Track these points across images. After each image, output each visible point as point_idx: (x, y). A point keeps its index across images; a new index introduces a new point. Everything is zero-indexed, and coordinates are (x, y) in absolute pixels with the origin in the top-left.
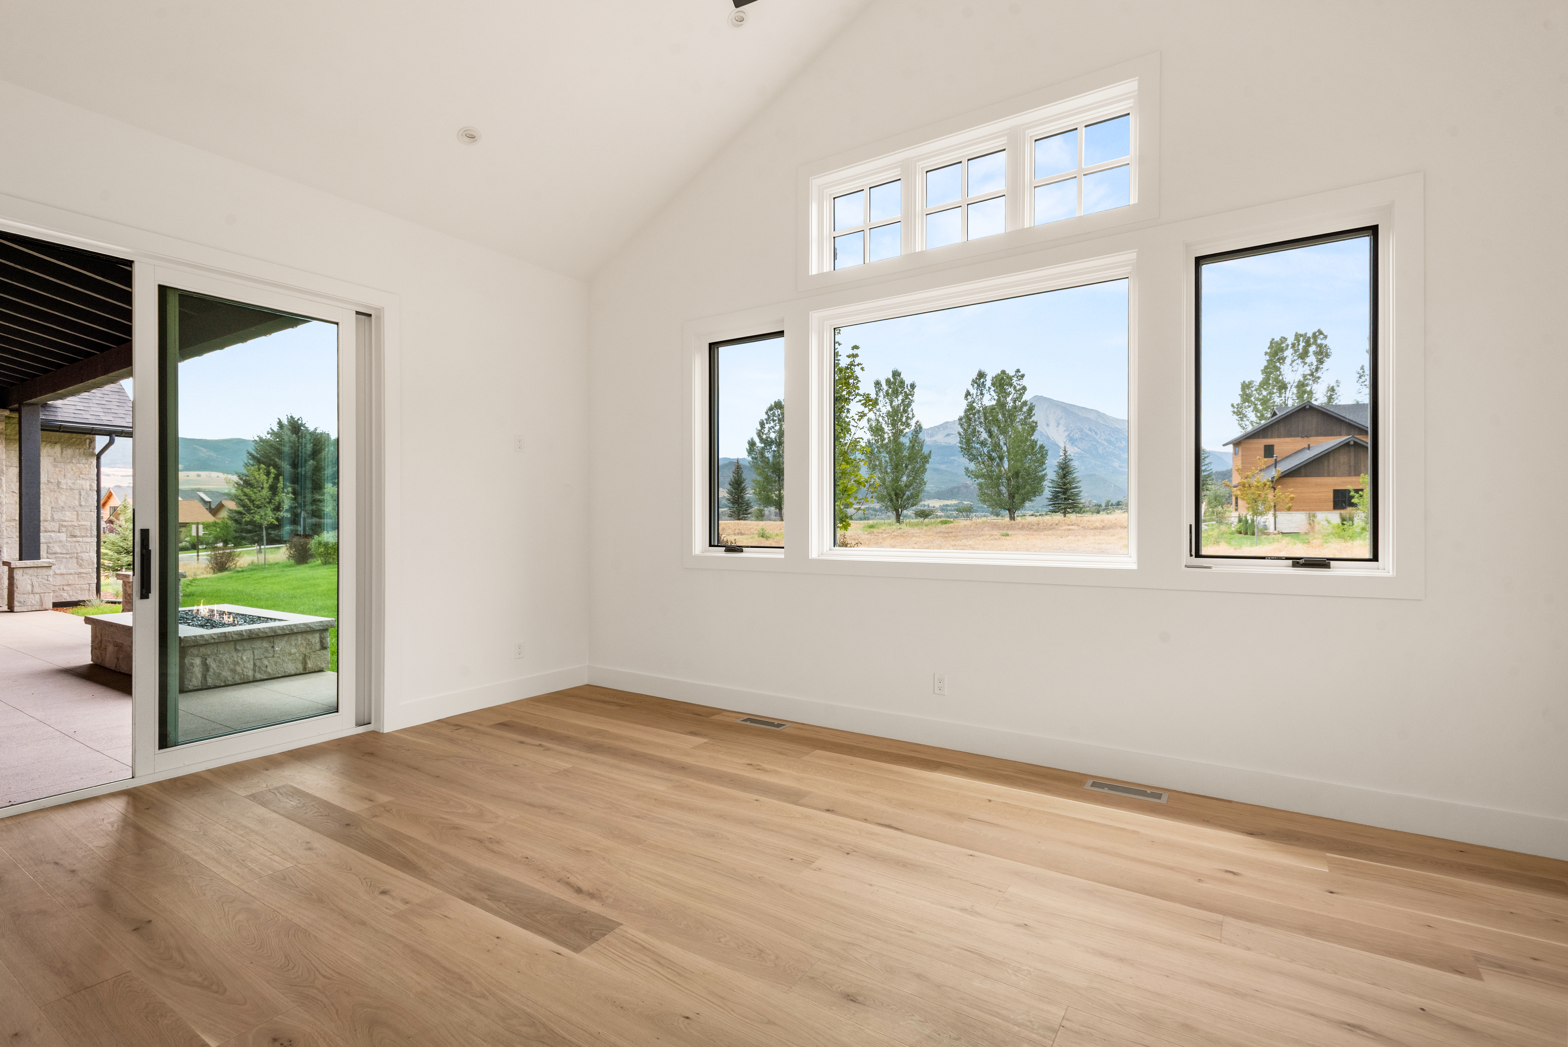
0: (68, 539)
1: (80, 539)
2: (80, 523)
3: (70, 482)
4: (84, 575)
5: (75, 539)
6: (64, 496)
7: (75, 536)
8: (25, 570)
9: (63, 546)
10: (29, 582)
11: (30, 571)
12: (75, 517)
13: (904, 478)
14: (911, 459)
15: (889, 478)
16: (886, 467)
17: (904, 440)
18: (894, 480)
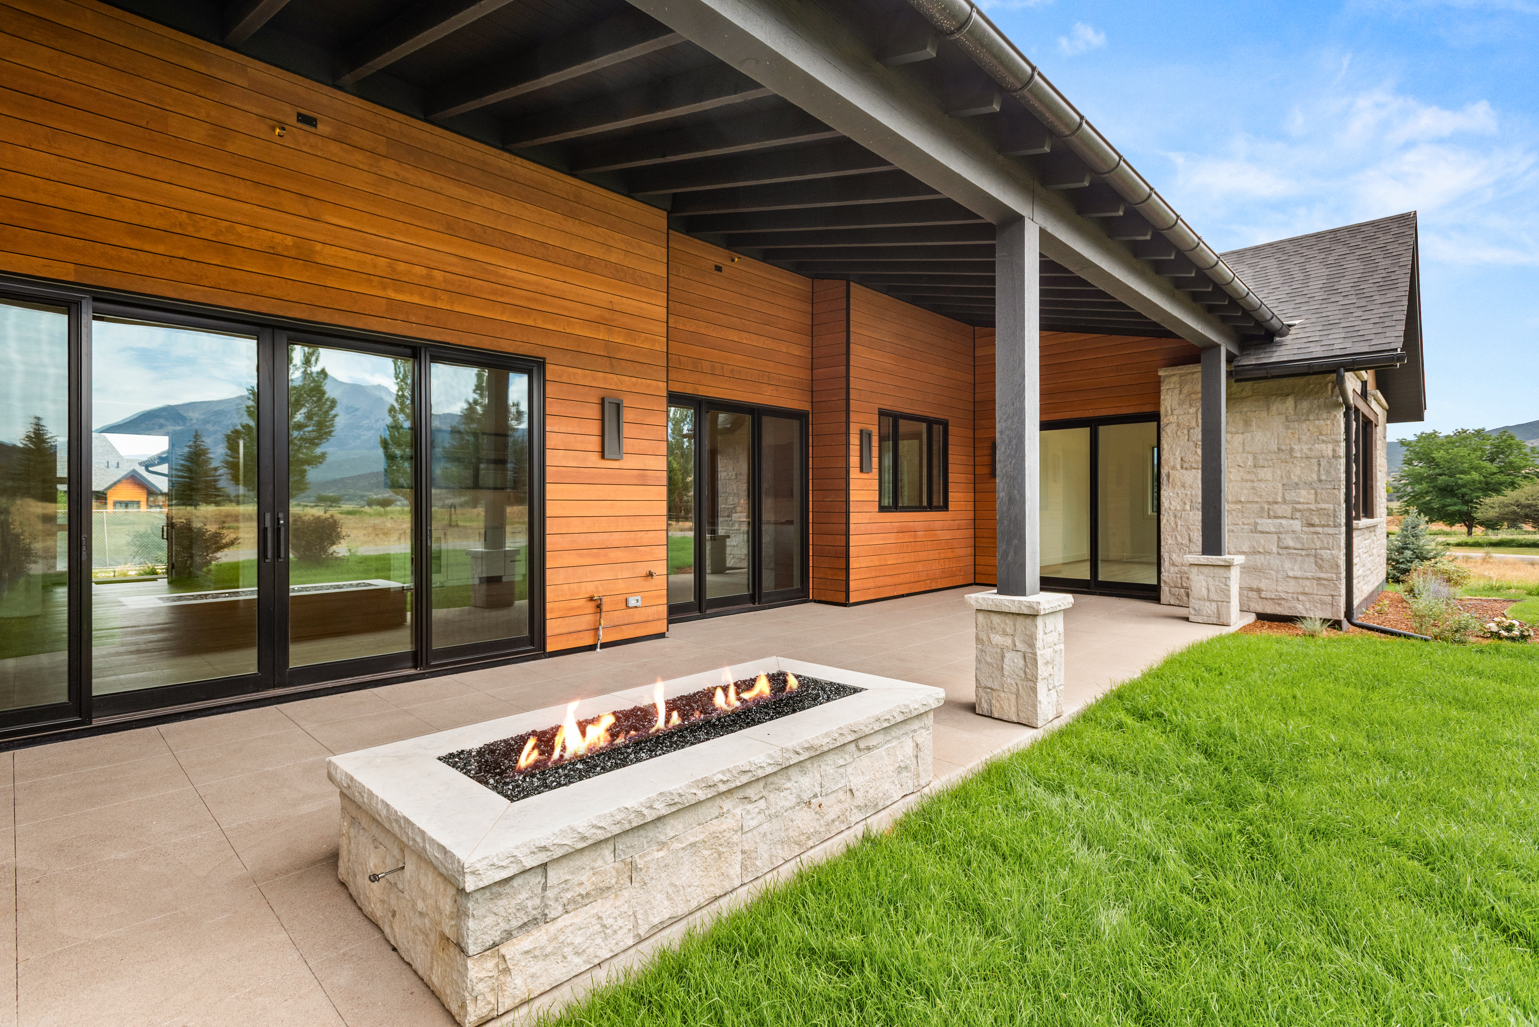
0: (1305, 529)
1: (1320, 530)
2: (1319, 506)
3: (1305, 448)
4: (1326, 583)
5: (1312, 529)
6: (1298, 468)
7: (1313, 525)
8: (1201, 568)
9: (1297, 538)
12: (1312, 497)
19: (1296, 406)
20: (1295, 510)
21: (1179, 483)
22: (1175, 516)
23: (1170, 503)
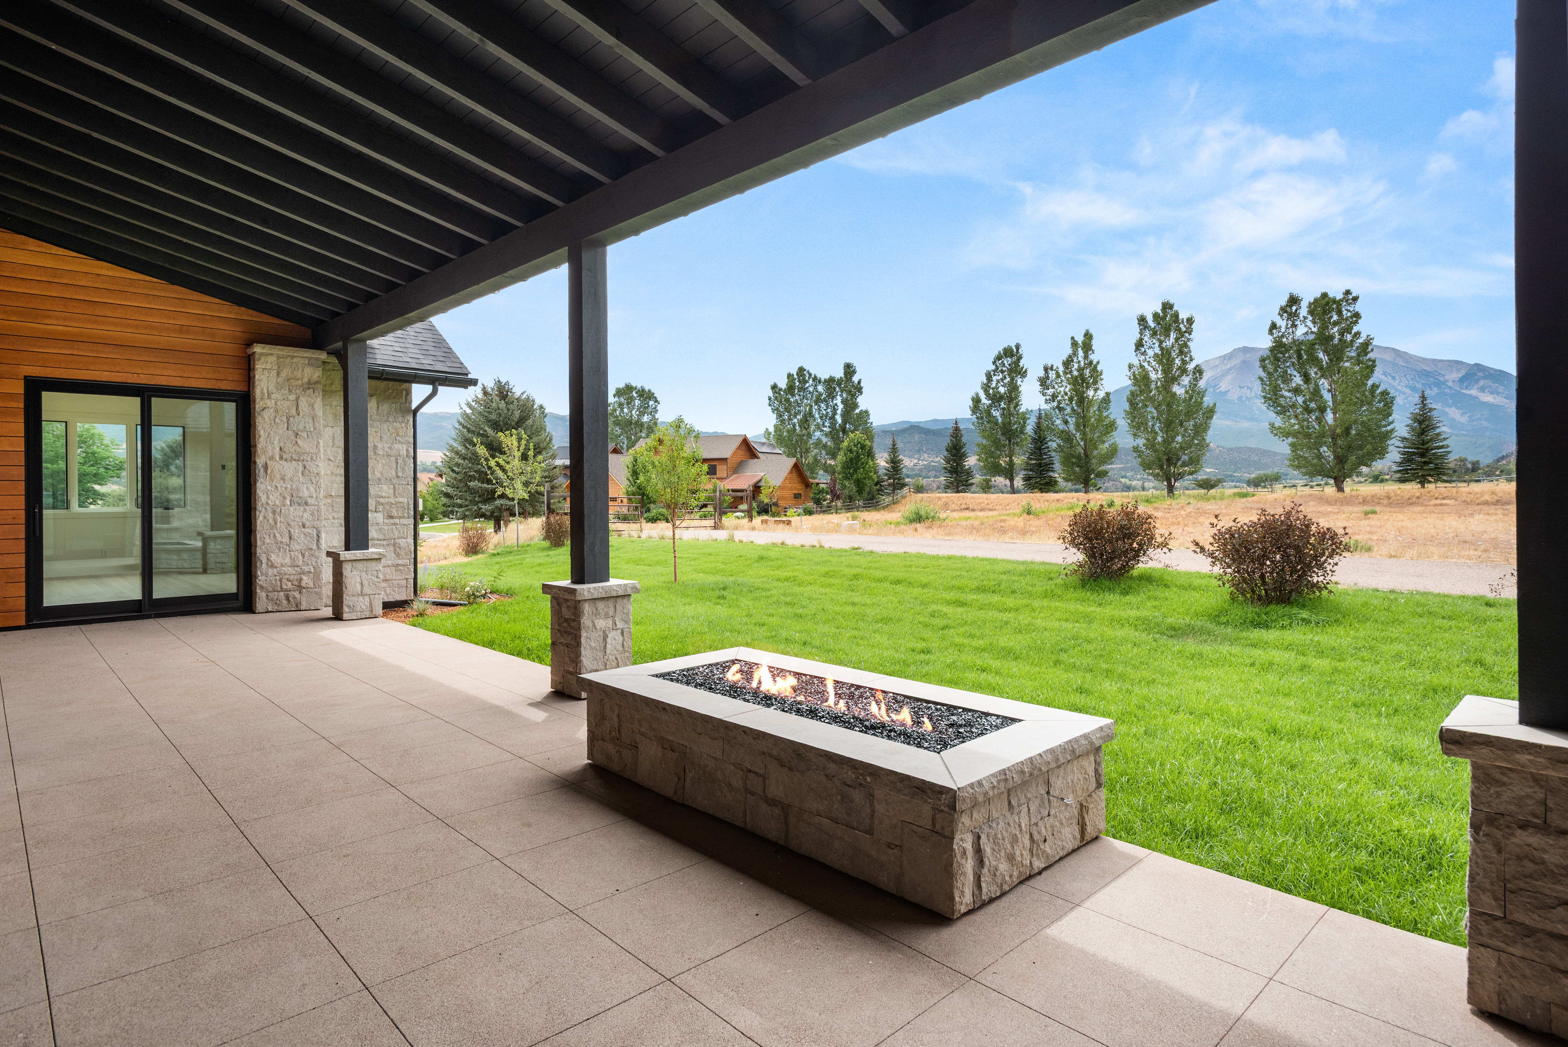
0: (386, 521)
1: (397, 521)
2: (397, 500)
3: (386, 446)
4: (402, 568)
5: (392, 521)
6: (380, 465)
7: (392, 517)
8: (354, 564)
9: (380, 530)
10: (359, 580)
11: (359, 565)
12: (392, 491)
13: (1179, 439)
14: (1189, 414)
15: (1159, 439)
16: (1153, 426)
17: (1179, 390)
18: (1166, 442)
19: (378, 407)
20: (379, 504)
21: (278, 476)
22: (274, 512)
23: (268, 498)
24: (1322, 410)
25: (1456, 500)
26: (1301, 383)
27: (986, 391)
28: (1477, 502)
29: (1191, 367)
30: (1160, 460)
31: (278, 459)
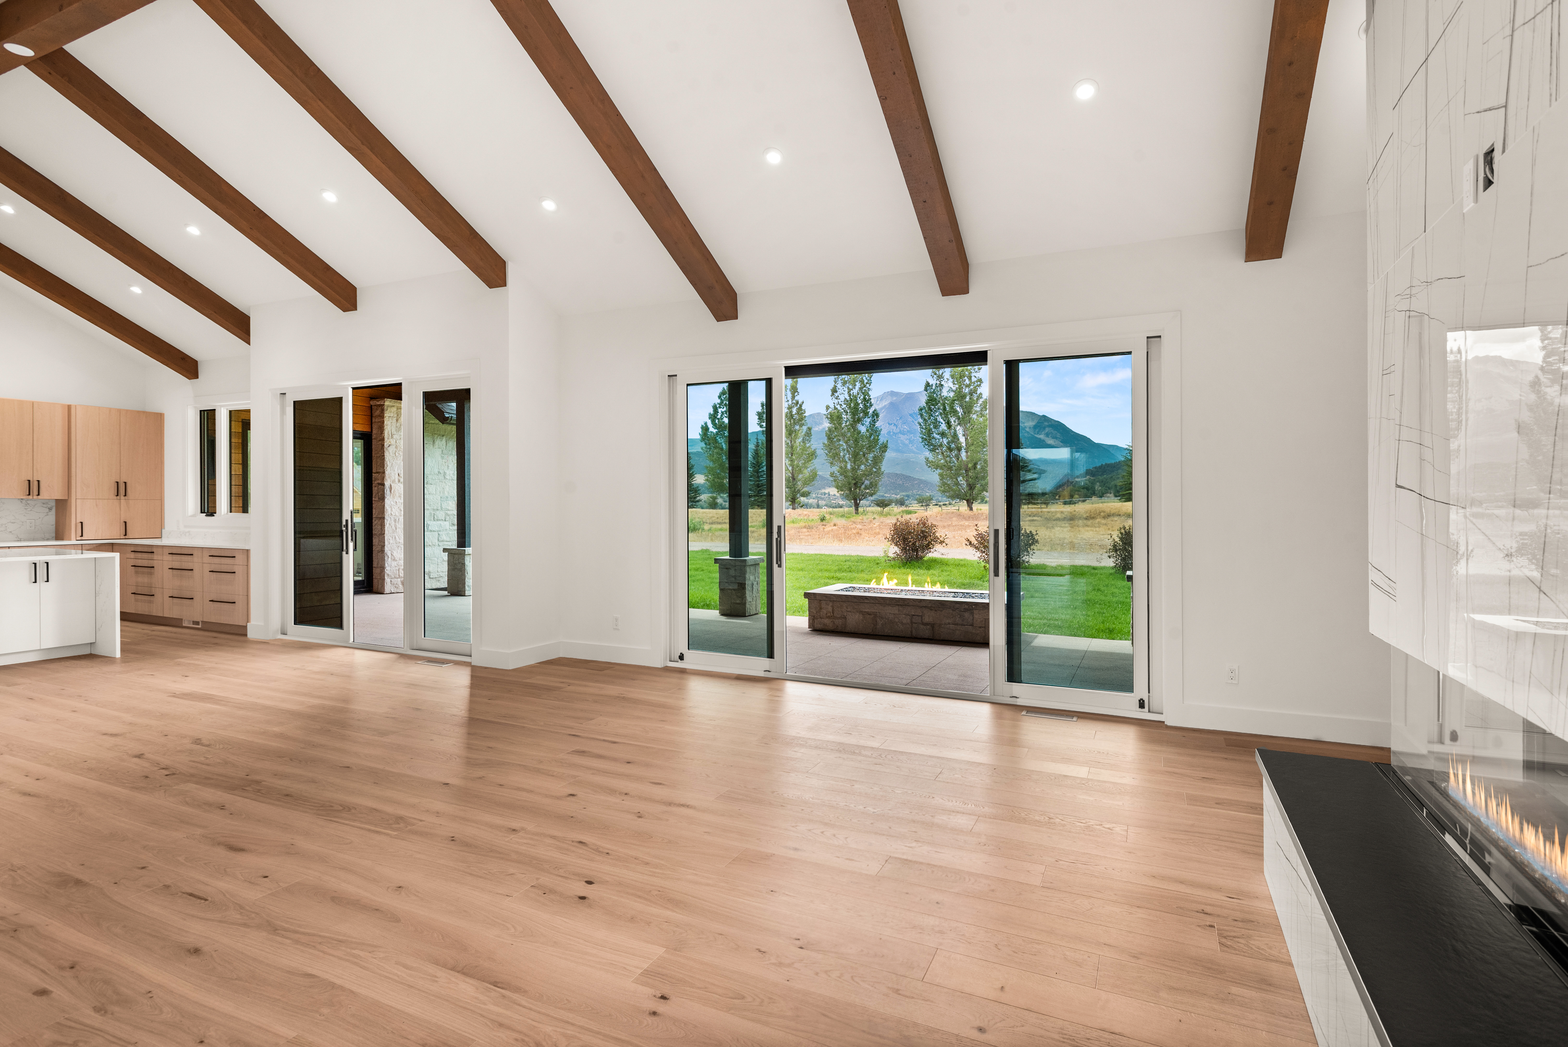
13: (863, 467)
14: (870, 448)
15: (849, 467)
16: (844, 456)
17: (862, 429)
18: (853, 469)
19: (446, 444)
20: (447, 514)
21: (397, 495)
22: (395, 521)
23: (392, 510)
24: (959, 449)
25: (1041, 517)
26: (946, 428)
27: (713, 422)
28: (1053, 518)
29: (871, 411)
30: (850, 484)
31: (397, 482)
